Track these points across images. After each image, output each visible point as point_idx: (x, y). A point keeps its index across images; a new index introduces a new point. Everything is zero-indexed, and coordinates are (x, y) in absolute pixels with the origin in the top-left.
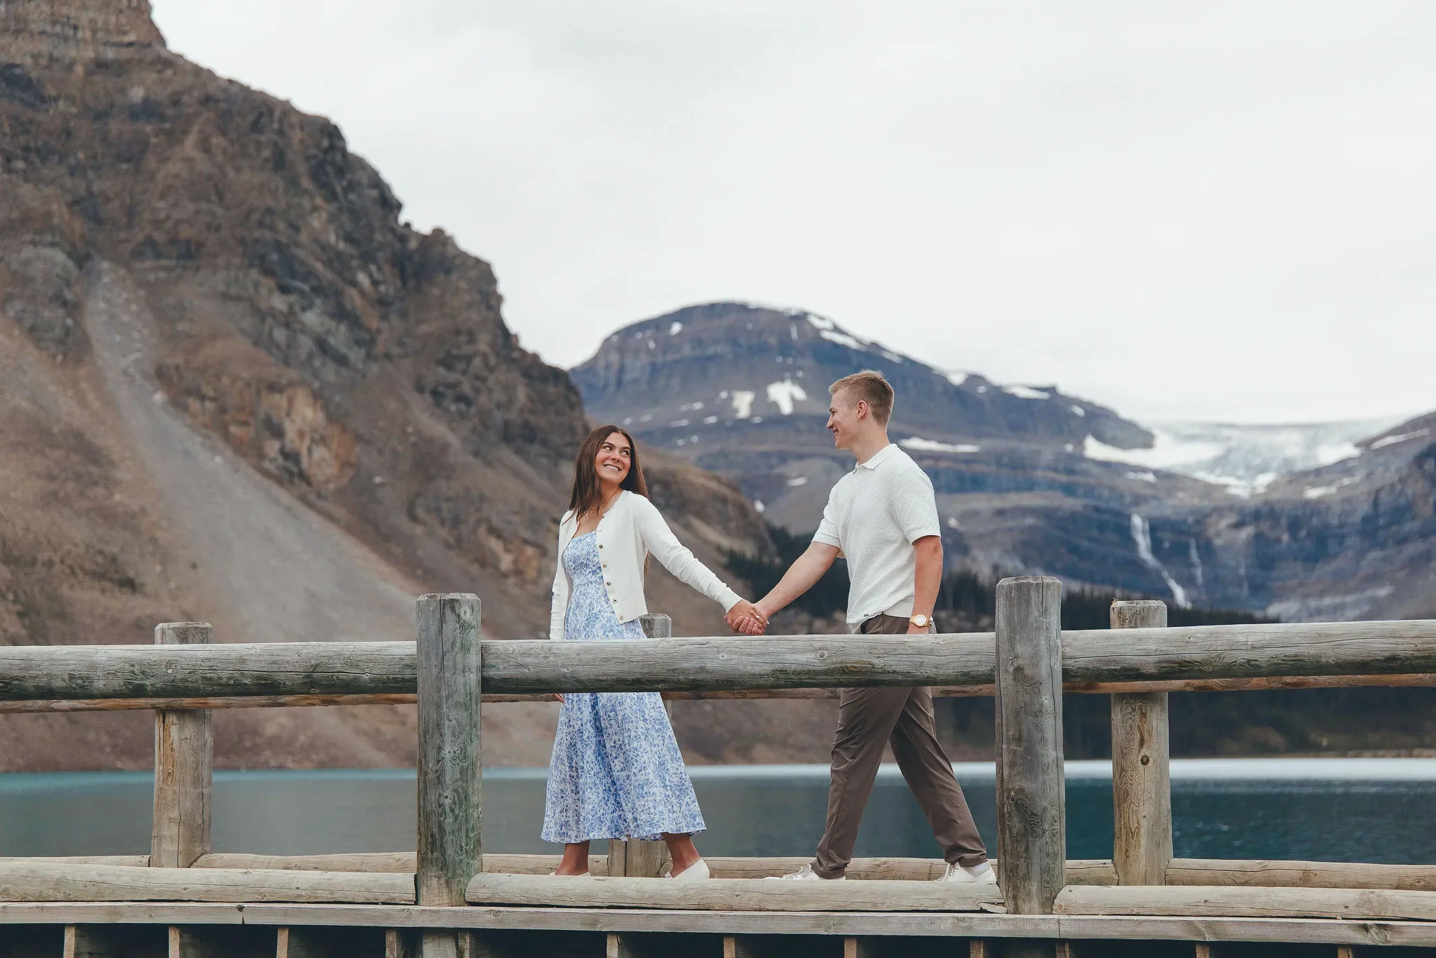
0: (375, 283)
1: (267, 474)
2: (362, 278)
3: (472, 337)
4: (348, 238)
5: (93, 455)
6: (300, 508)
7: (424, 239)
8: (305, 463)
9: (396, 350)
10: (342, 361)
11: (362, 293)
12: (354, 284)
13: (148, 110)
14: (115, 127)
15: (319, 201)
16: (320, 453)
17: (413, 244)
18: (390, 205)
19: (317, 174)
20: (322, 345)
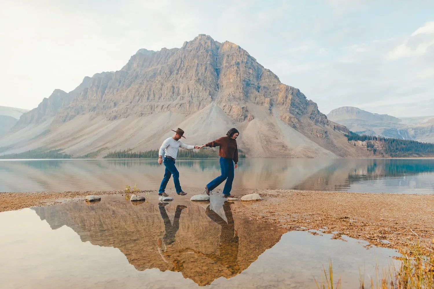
1: (292, 127)
2: (302, 106)
3: (314, 112)
4: (300, 101)
5: (273, 125)
6: (295, 130)
8: (296, 126)
9: (306, 113)
10: (300, 115)
12: (301, 106)
13: (278, 90)
14: (275, 91)
15: (297, 98)
16: (297, 124)
17: (308, 102)
18: (305, 97)
19: (297, 95)
20: (298, 113)
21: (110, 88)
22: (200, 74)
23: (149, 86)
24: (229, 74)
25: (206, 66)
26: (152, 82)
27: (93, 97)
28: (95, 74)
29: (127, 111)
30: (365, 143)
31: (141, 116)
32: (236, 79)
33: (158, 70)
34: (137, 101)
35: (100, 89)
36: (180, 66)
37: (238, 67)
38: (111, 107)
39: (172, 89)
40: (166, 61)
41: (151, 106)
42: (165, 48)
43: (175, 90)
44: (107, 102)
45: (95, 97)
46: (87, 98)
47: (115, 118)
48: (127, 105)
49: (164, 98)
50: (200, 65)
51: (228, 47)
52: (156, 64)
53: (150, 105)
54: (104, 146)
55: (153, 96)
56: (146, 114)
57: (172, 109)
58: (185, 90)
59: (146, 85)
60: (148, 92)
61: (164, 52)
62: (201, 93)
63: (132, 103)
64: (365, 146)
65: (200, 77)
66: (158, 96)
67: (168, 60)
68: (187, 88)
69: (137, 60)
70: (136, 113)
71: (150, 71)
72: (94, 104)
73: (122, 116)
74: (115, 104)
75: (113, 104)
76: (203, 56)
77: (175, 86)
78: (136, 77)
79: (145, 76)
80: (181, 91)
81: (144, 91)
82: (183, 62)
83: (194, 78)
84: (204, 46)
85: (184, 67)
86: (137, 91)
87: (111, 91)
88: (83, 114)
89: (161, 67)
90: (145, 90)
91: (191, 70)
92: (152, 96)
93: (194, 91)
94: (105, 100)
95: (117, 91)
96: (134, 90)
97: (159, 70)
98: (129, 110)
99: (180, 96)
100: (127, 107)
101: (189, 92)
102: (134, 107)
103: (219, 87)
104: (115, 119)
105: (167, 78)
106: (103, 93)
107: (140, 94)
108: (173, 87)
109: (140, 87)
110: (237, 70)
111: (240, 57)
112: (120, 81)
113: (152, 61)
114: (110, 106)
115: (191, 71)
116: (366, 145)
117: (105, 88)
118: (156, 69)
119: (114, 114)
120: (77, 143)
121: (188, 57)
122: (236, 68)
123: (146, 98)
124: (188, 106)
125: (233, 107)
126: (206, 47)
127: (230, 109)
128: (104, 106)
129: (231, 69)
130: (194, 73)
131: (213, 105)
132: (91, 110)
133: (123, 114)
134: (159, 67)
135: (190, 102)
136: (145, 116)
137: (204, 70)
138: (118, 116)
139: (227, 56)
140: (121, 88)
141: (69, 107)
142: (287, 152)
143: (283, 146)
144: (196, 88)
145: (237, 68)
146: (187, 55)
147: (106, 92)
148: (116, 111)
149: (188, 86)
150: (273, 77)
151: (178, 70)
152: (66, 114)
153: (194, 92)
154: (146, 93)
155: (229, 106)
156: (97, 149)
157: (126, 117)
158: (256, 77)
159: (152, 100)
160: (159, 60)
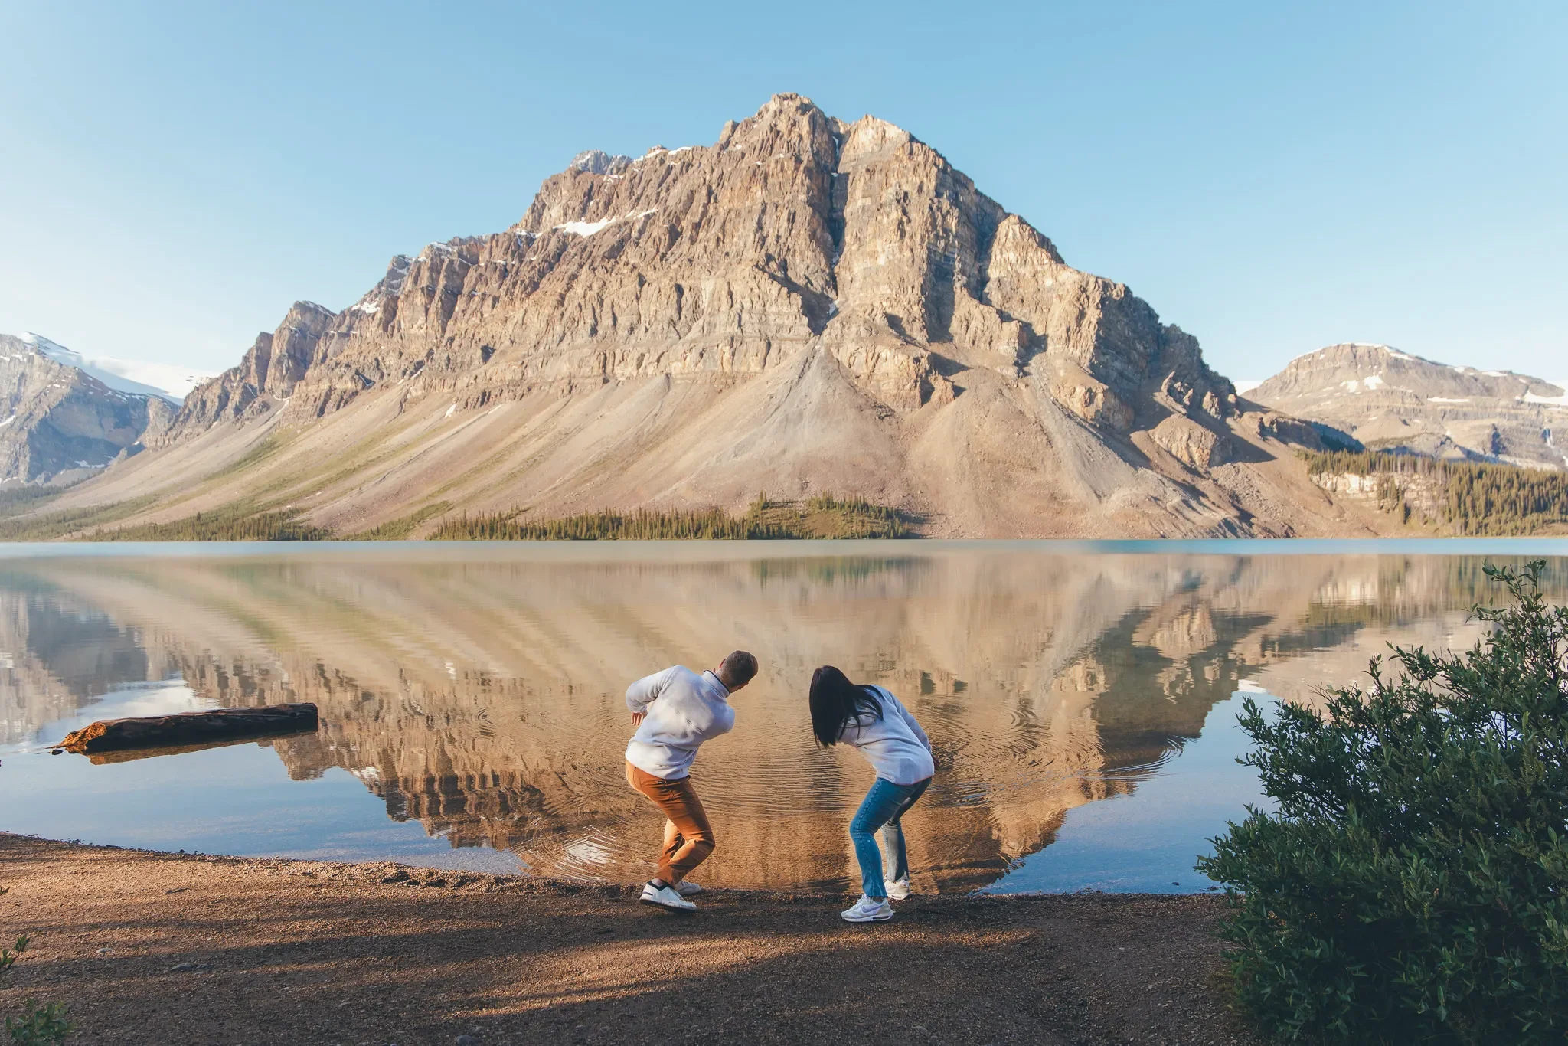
0: (1145, 348)
2: (1140, 347)
3: (1186, 367)
4: (1133, 331)
7: (1167, 329)
8: (1111, 421)
9: (1153, 374)
10: (1130, 380)
11: (1139, 353)
12: (1135, 349)
13: (1053, 289)
15: (1121, 317)
16: (1118, 417)
17: (1163, 331)
18: (1152, 316)
19: (1121, 306)
20: (1121, 374)
21: (472, 294)
22: (771, 241)
23: (596, 286)
24: (874, 237)
25: (792, 211)
26: (610, 270)
27: (415, 326)
29: (523, 374)
30: (1369, 482)
31: (570, 392)
32: (898, 256)
33: (632, 227)
34: (557, 338)
35: (437, 298)
36: (705, 213)
37: (905, 212)
38: (472, 361)
39: (674, 295)
40: (663, 194)
41: (603, 357)
43: (683, 300)
44: (461, 345)
45: (420, 327)
46: (396, 330)
47: (484, 399)
48: (524, 356)
49: (647, 330)
50: (770, 208)
51: (870, 137)
52: (627, 206)
53: (599, 355)
54: (439, 500)
55: (611, 323)
56: (585, 386)
57: (674, 365)
58: (719, 299)
59: (589, 283)
60: (594, 309)
61: (657, 161)
62: (773, 309)
63: (541, 350)
64: (1370, 494)
65: (771, 252)
66: (628, 324)
67: (668, 190)
68: (724, 293)
69: (564, 192)
70: (553, 382)
71: (606, 232)
72: (418, 351)
73: (505, 394)
74: (486, 353)
75: (479, 352)
76: (780, 175)
77: (685, 285)
78: (560, 253)
80: (705, 302)
81: (580, 305)
82: (715, 199)
83: (750, 254)
84: (785, 137)
85: (717, 217)
87: (474, 306)
88: (383, 388)
89: (643, 218)
90: (582, 302)
91: (741, 225)
92: (606, 321)
93: (748, 300)
94: (452, 339)
95: (494, 306)
96: (550, 303)
97: (638, 226)
98: (529, 372)
99: (701, 321)
100: (523, 363)
101: (732, 306)
102: (545, 361)
103: (840, 286)
104: (482, 403)
105: (658, 257)
106: (447, 313)
107: (567, 316)
108: (679, 290)
109: (567, 290)
110: (901, 222)
111: (911, 173)
112: (507, 270)
113: (615, 196)
114: (468, 358)
115: (741, 230)
116: (1375, 488)
117: (454, 296)
118: (626, 223)
119: (481, 386)
120: (351, 489)
121: (732, 178)
122: (896, 214)
123: (588, 328)
124: (727, 356)
125: (883, 355)
126: (795, 140)
127: (871, 364)
128: (448, 360)
129: (879, 218)
130: (752, 236)
131: (814, 352)
132: (408, 372)
133: (508, 386)
134: (638, 216)
135: (733, 339)
136: (581, 392)
137: (785, 225)
138: (494, 392)
139: (868, 170)
140: (506, 294)
142: (1067, 518)
143: (1053, 498)
144: (756, 291)
145: (900, 213)
146: (728, 169)
147: (457, 309)
148: (488, 377)
149: (729, 283)
150: (1035, 245)
151: (697, 226)
153: (747, 305)
154: (588, 310)
155: (870, 355)
156: (415, 510)
157: (521, 398)
158: (972, 246)
159: (605, 335)
160: (638, 192)
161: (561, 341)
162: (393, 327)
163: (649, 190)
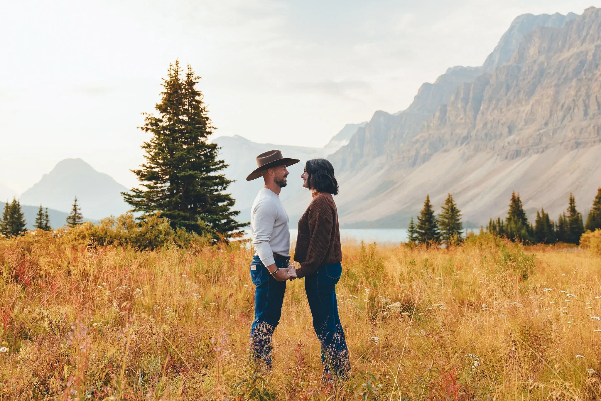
21: (490, 99)
23: (583, 89)
26: (590, 80)
27: (459, 119)
28: (440, 77)
29: (540, 139)
31: (577, 147)
33: (587, 54)
34: (560, 119)
35: (470, 104)
38: (501, 134)
41: (596, 127)
42: (593, 8)
44: (492, 127)
45: (461, 119)
46: (448, 122)
47: (517, 154)
48: (539, 130)
52: (578, 43)
53: (594, 127)
55: (597, 108)
56: (586, 143)
59: (578, 88)
60: (584, 101)
61: (593, 15)
63: (550, 125)
69: (537, 41)
70: (562, 143)
71: (569, 59)
72: (462, 132)
73: (531, 151)
74: (510, 131)
75: (506, 130)
78: (542, 73)
79: (561, 70)
81: (574, 100)
86: (555, 101)
87: (493, 106)
88: (446, 151)
89: (594, 48)
90: (575, 98)
95: (508, 104)
96: (549, 100)
97: (591, 53)
98: (544, 139)
100: (540, 134)
102: (555, 132)
104: (517, 156)
106: (476, 110)
107: (566, 106)
109: (557, 93)
112: (508, 85)
113: (568, 38)
114: (498, 133)
117: (478, 101)
118: (582, 52)
119: (514, 147)
120: (467, 202)
123: (583, 113)
128: (486, 135)
132: (459, 142)
133: (532, 146)
134: (590, 47)
136: (584, 147)
138: (524, 150)
140: (514, 98)
141: (418, 141)
147: (482, 108)
148: (516, 142)
152: (413, 153)
154: (580, 103)
157: (543, 152)
159: (594, 115)
160: (584, 33)
161: (563, 120)
162: (446, 120)
163: (591, 32)
